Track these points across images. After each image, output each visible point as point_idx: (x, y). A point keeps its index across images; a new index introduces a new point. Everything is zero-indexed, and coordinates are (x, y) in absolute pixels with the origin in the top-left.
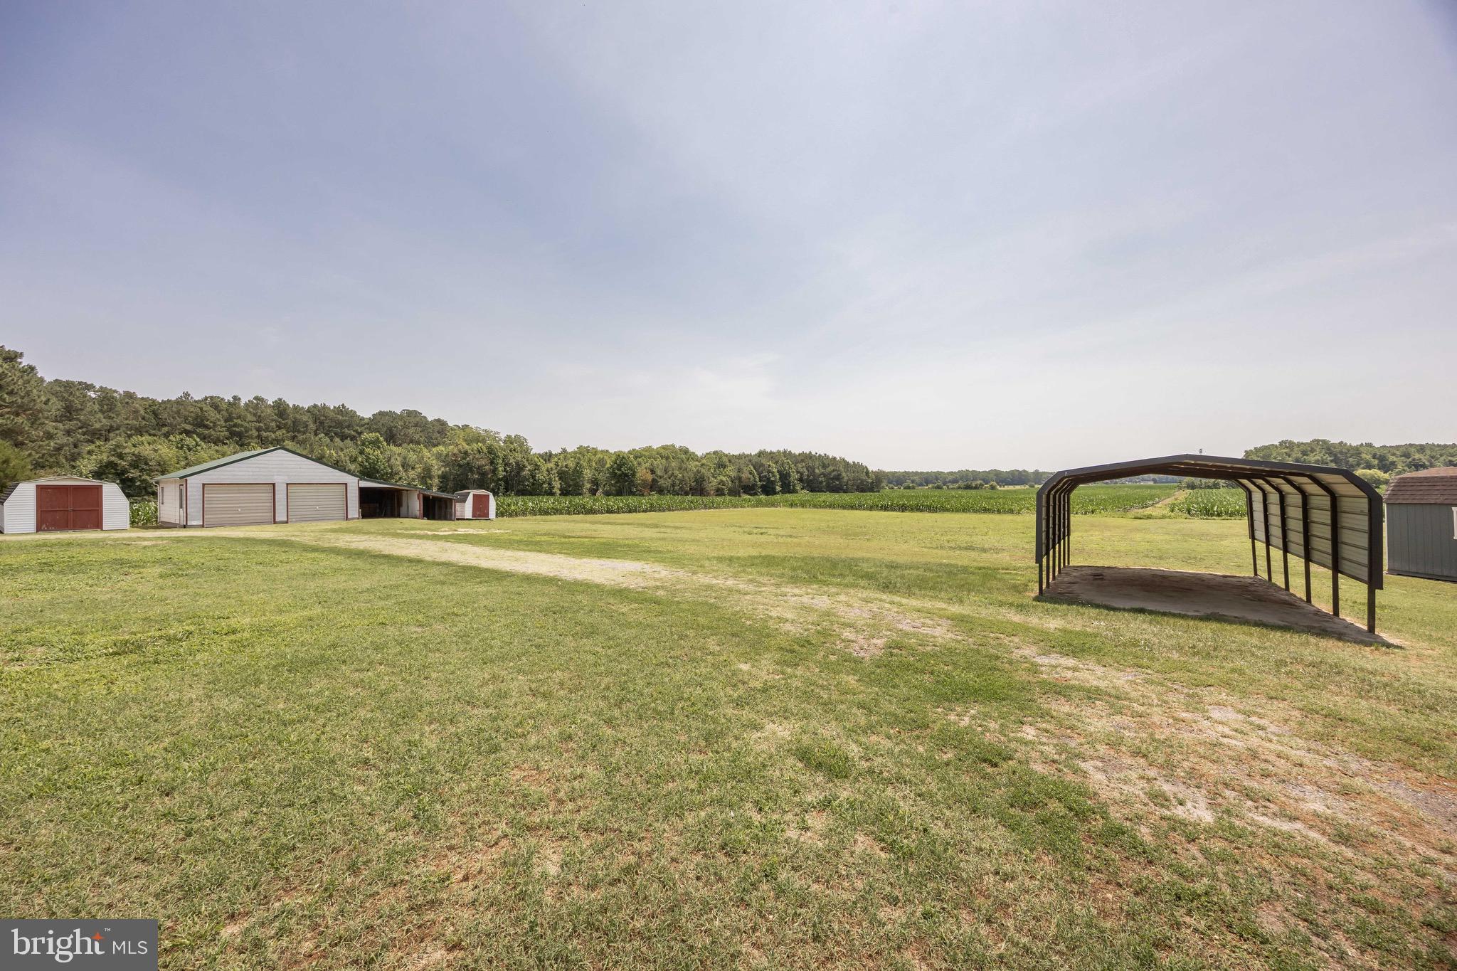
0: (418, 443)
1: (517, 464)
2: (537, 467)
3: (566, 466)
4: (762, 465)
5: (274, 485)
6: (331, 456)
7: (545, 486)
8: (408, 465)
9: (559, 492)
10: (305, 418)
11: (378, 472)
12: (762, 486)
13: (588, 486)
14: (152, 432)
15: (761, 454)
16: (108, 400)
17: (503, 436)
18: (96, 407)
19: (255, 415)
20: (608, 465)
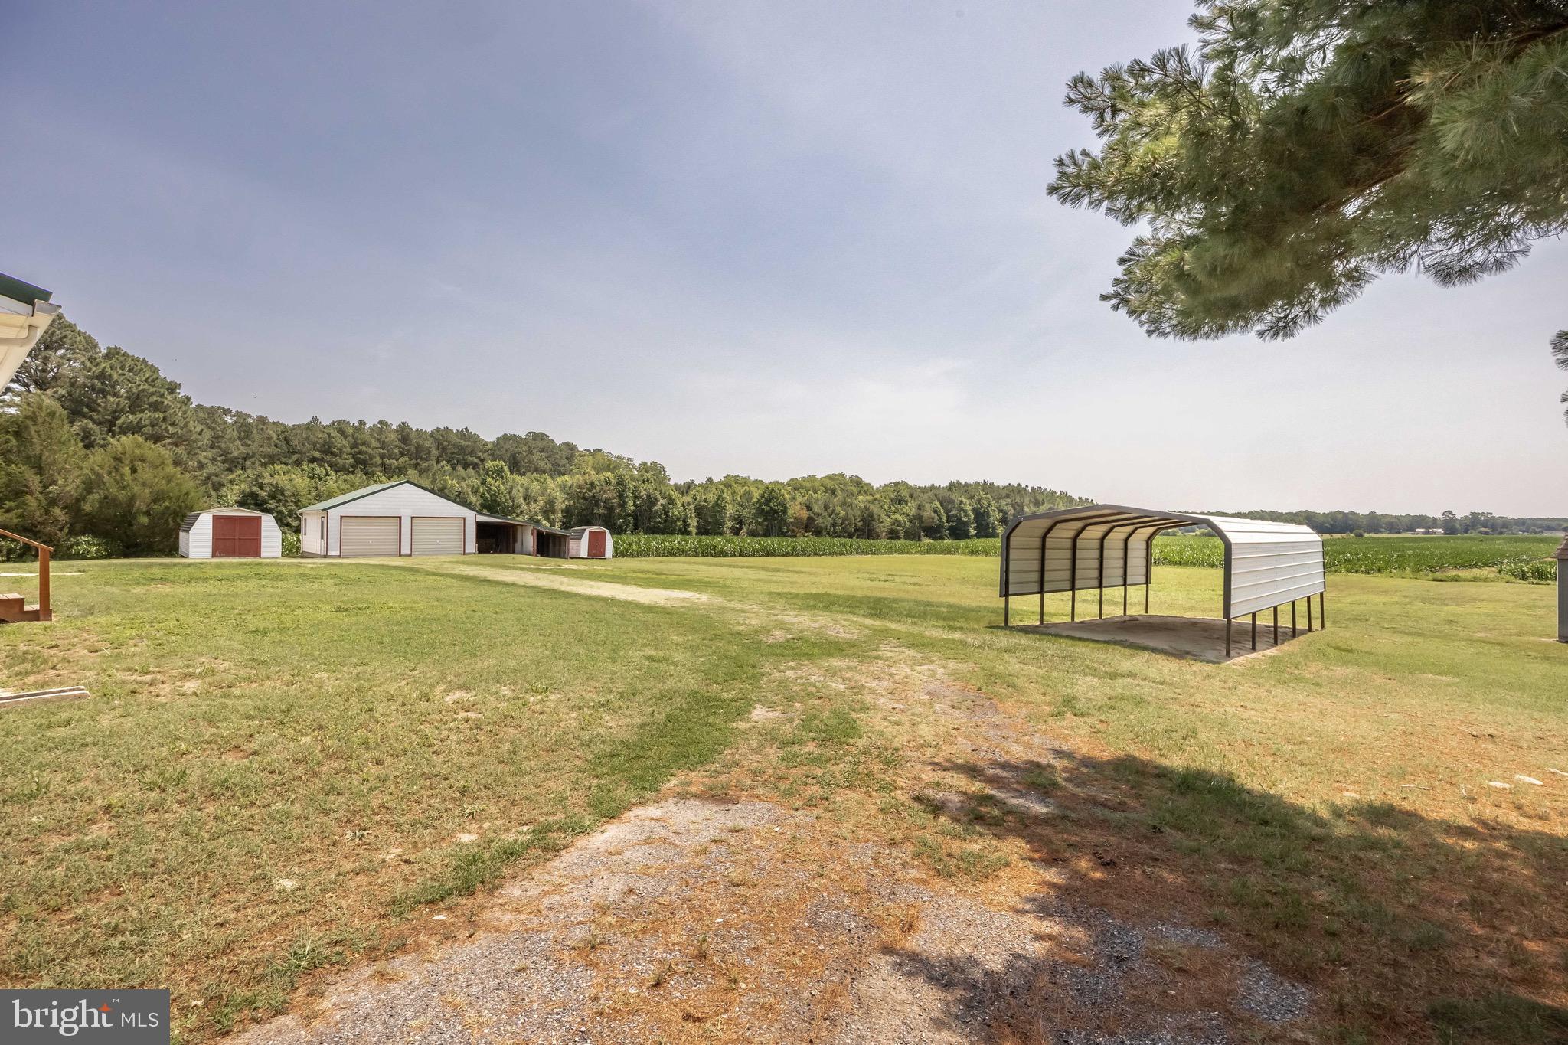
0: (544, 472)
1: (649, 496)
2: (671, 501)
3: (705, 500)
4: (952, 501)
5: (400, 518)
6: (453, 486)
7: (680, 523)
8: (530, 497)
9: (695, 531)
10: (427, 444)
11: (499, 505)
12: (951, 529)
13: (729, 524)
14: (284, 460)
15: (953, 486)
16: (245, 427)
17: (637, 463)
18: (235, 434)
19: (379, 440)
20: (754, 500)
